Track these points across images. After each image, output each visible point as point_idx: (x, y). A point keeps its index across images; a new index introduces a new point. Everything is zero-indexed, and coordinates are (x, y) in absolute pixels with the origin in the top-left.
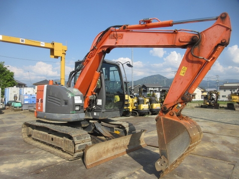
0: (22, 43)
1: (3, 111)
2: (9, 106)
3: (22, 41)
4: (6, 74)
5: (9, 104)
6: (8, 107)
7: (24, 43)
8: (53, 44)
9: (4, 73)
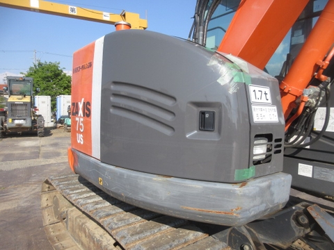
0: (72, 13)
1: (52, 131)
2: (62, 123)
3: (73, 10)
4: (62, 79)
5: (61, 121)
6: (60, 125)
7: (75, 14)
8: (124, 16)
9: (59, 78)
